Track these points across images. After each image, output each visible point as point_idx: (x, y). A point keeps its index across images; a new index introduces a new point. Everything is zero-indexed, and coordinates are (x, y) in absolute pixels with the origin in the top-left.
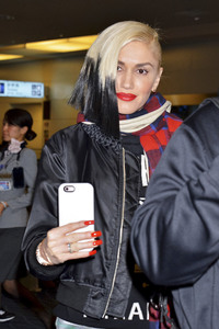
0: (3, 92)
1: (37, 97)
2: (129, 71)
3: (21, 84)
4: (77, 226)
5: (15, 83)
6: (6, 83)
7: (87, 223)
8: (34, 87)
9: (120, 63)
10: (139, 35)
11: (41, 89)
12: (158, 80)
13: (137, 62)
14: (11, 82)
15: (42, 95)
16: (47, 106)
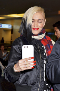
0: (1, 27)
1: (10, 28)
2: (36, 22)
3: (6, 25)
4: (28, 59)
5: (4, 24)
6: (2, 24)
7: (32, 58)
8: (9, 26)
9: (33, 19)
10: (38, 11)
11: (11, 26)
12: (45, 23)
13: (38, 19)
14: (3, 24)
15: (11, 28)
16: (12, 31)
